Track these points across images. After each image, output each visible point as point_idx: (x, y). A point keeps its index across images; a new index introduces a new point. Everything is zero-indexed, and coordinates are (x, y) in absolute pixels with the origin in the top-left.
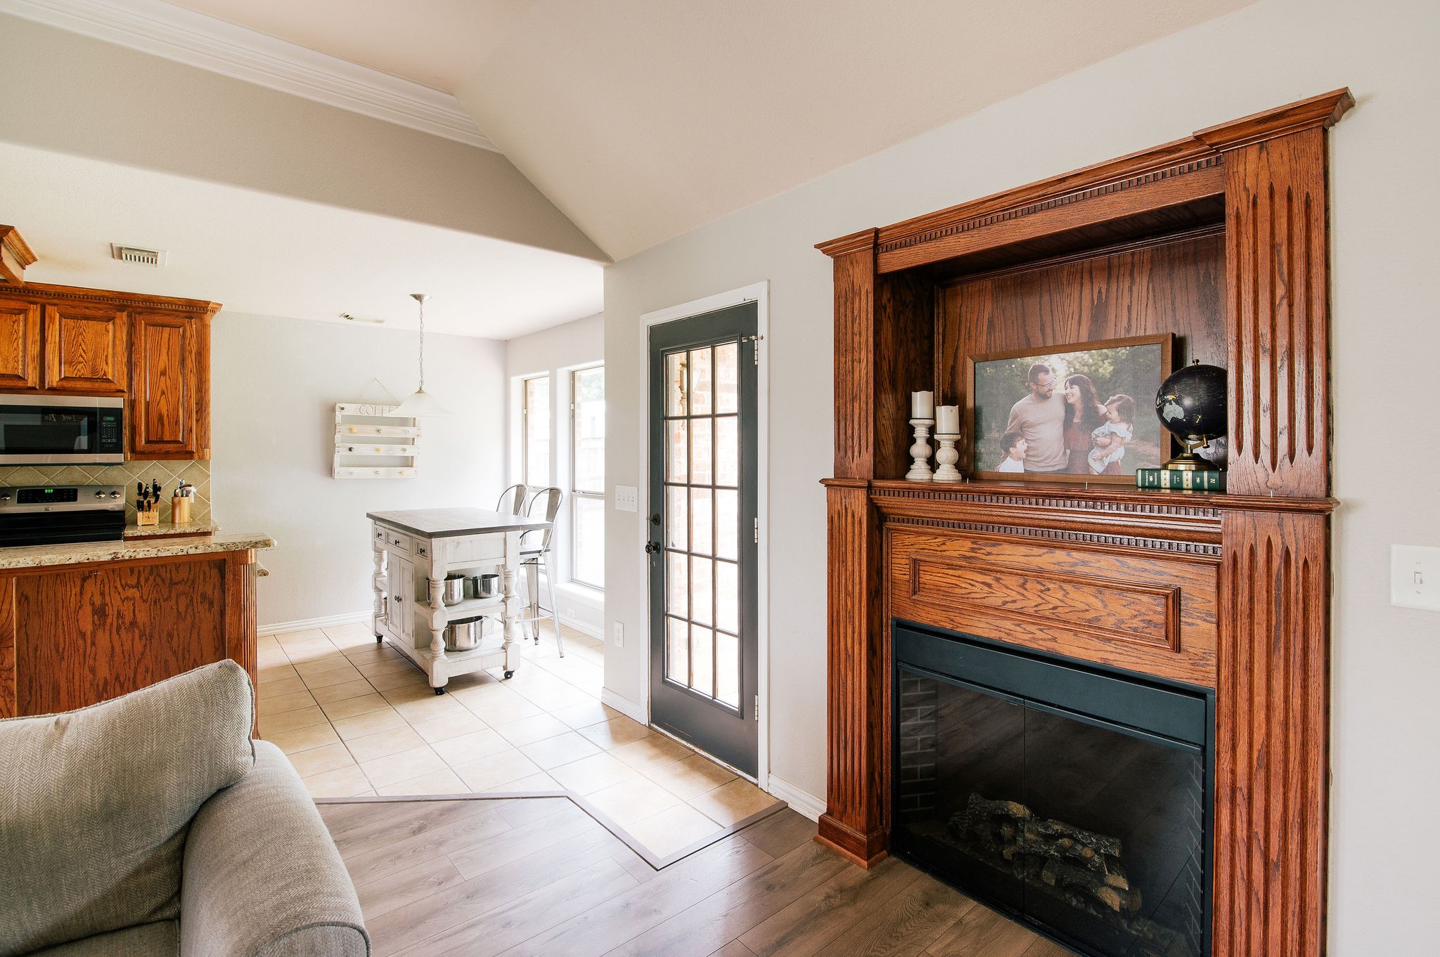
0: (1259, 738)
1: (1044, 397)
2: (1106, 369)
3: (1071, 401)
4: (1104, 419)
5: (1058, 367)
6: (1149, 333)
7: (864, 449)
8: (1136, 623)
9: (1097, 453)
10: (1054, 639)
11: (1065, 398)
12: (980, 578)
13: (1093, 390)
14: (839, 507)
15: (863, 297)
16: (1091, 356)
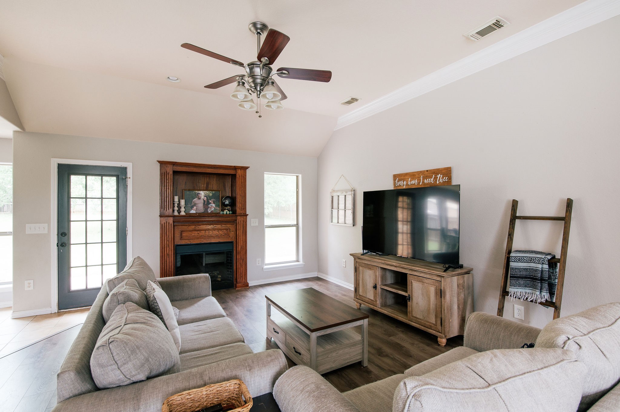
1: (199, 199)
2: (211, 195)
3: (205, 200)
4: (210, 203)
5: (202, 194)
6: (216, 189)
8: (224, 234)
9: (209, 209)
10: (211, 240)
11: (204, 199)
12: (197, 232)
13: (209, 198)
15: (170, 175)
16: (208, 192)
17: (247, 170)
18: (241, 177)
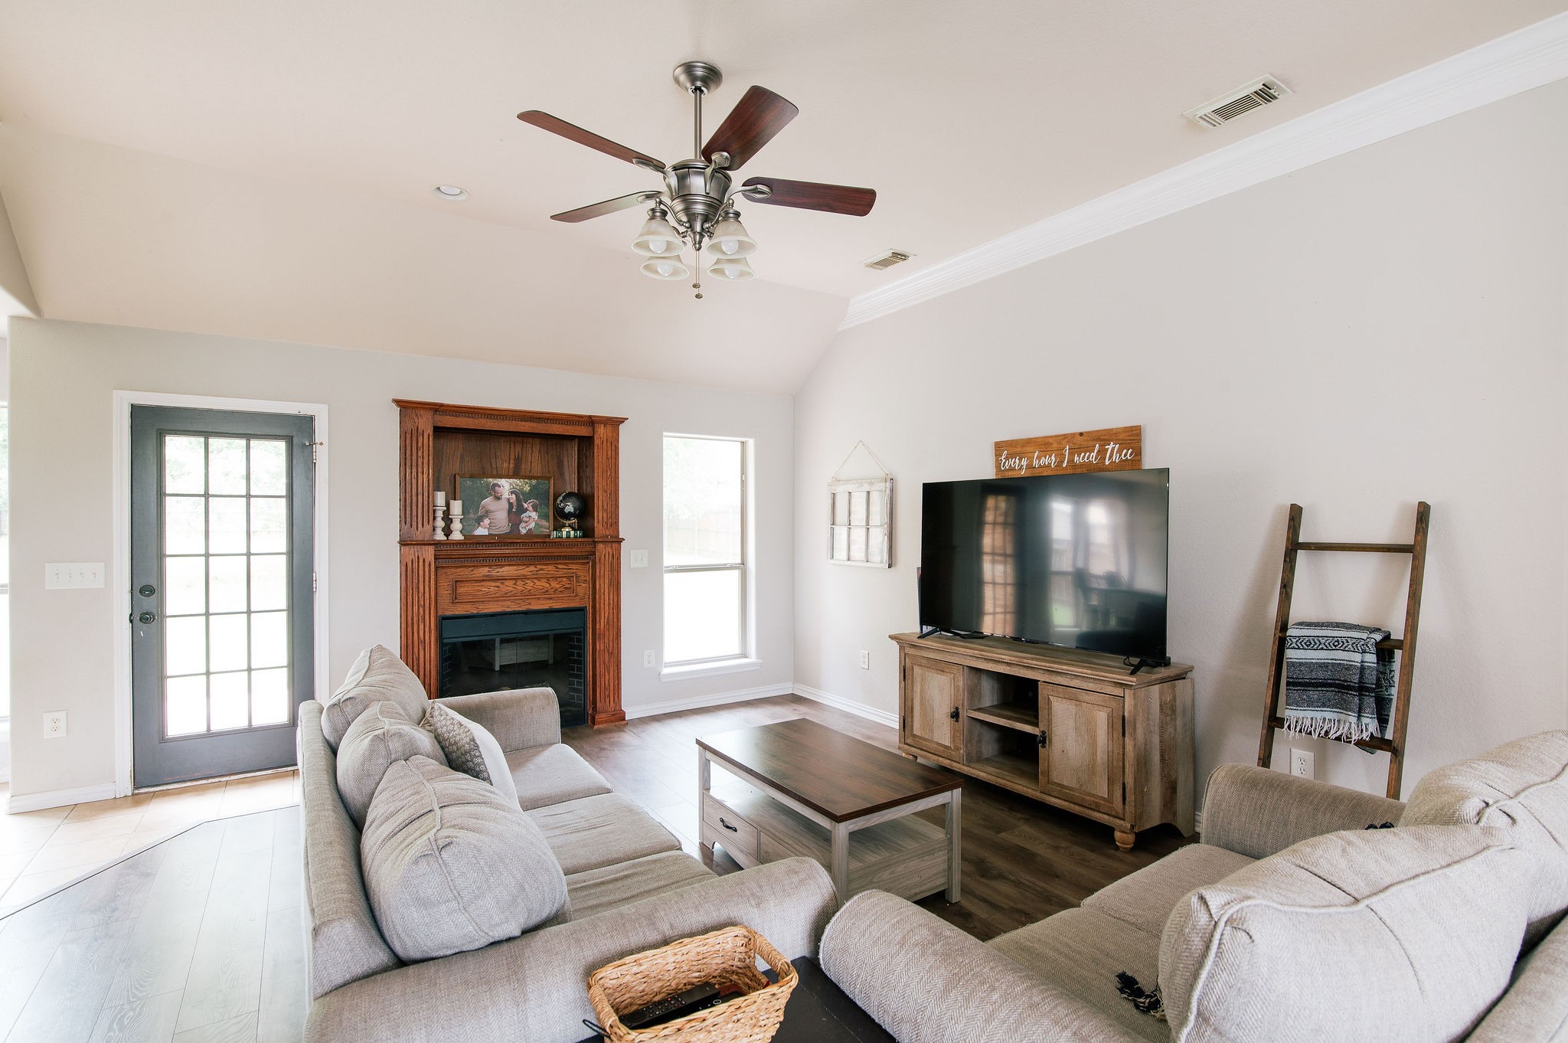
0: (606, 615)
1: (498, 498)
2: (527, 488)
3: (511, 501)
4: (526, 510)
5: (505, 485)
6: (539, 475)
7: (426, 523)
8: (562, 589)
9: (523, 525)
10: (530, 604)
11: (509, 500)
12: (494, 584)
13: (521, 497)
14: (413, 557)
15: (426, 437)
16: (521, 482)
17: (621, 427)
18: (605, 443)
